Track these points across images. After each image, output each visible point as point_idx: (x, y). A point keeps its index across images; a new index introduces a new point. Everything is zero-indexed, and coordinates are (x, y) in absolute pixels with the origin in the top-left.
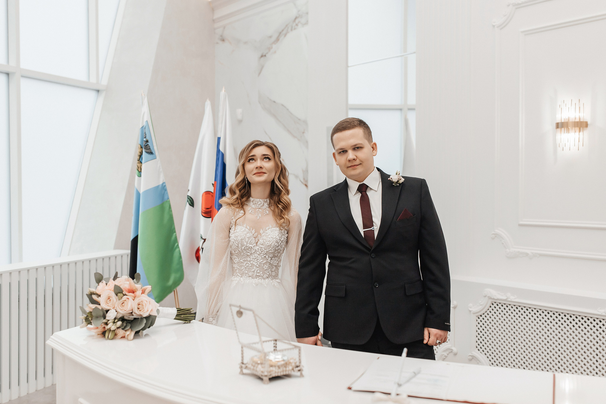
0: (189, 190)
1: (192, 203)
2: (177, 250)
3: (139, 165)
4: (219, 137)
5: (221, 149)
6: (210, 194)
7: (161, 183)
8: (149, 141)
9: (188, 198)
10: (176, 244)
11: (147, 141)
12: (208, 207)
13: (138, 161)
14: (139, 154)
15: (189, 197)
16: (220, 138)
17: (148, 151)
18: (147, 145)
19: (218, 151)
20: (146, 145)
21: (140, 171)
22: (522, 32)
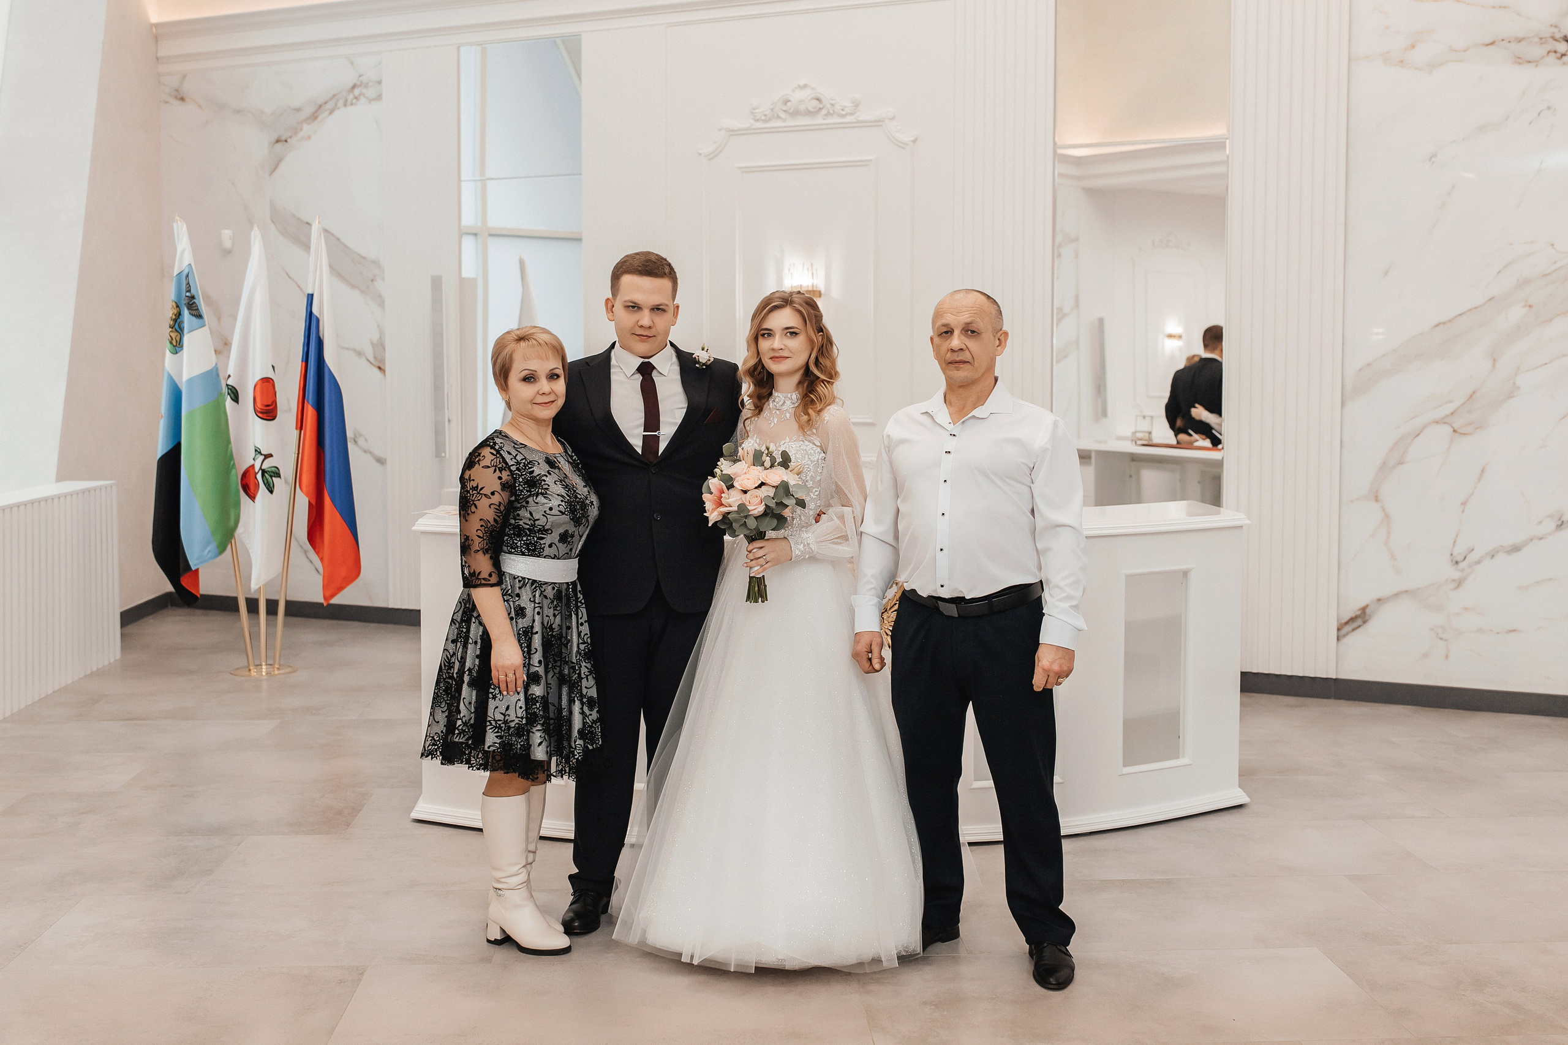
0: (229, 376)
1: (236, 398)
2: (234, 471)
3: (173, 335)
4: (310, 292)
5: (315, 311)
6: (268, 382)
7: (214, 364)
8: (196, 297)
9: (228, 388)
10: (232, 463)
11: (193, 297)
12: (269, 403)
13: (172, 328)
14: (174, 317)
15: (230, 387)
16: (312, 295)
17: (194, 312)
18: (192, 304)
19: (310, 315)
20: (190, 303)
21: (177, 346)
22: (739, 168)
